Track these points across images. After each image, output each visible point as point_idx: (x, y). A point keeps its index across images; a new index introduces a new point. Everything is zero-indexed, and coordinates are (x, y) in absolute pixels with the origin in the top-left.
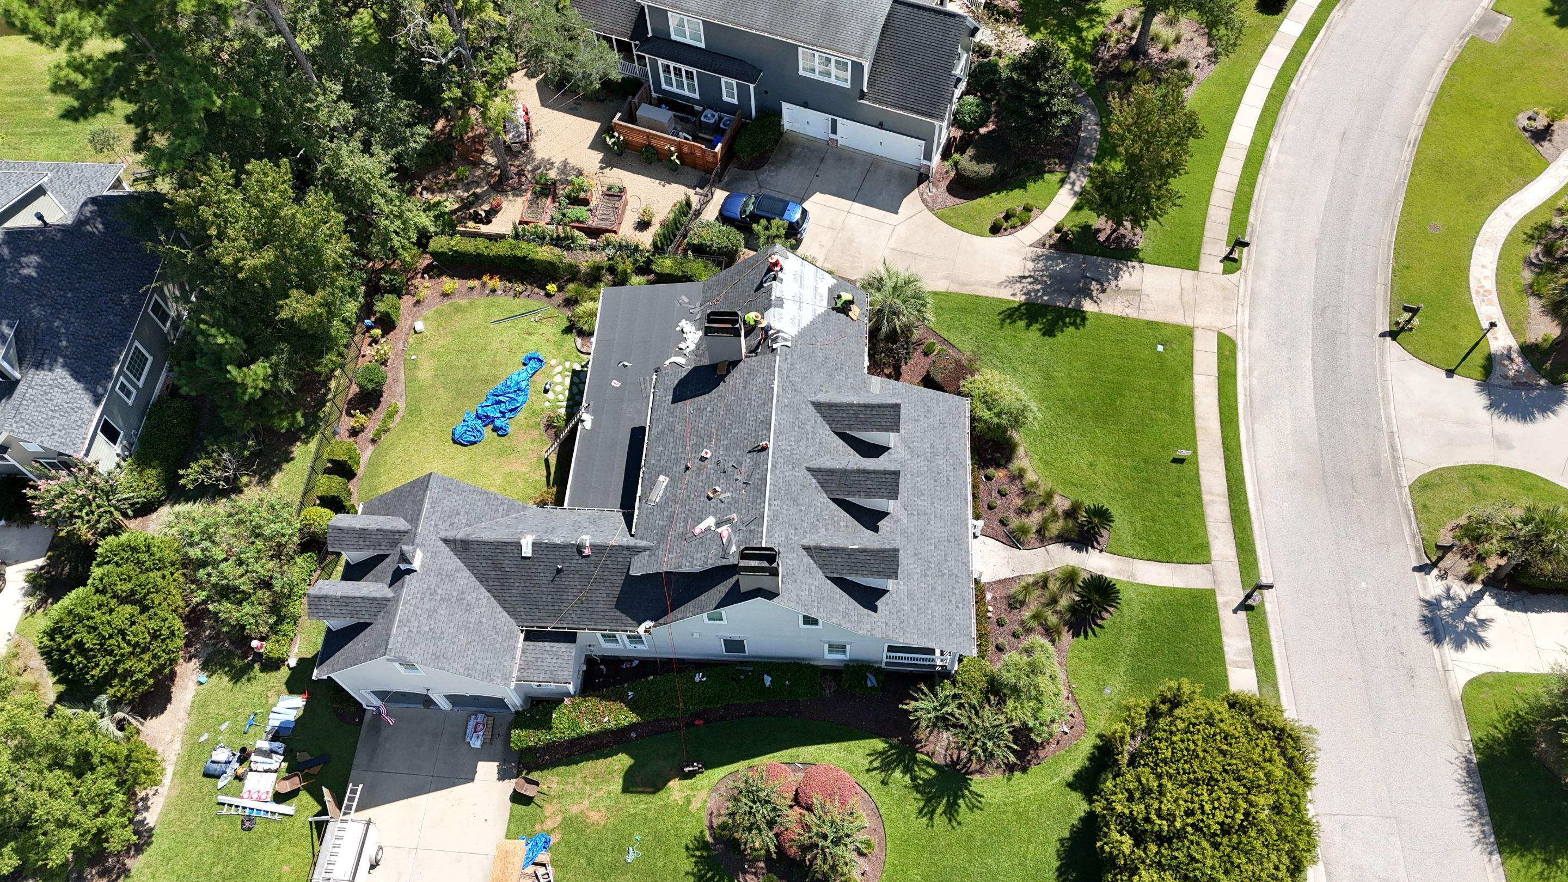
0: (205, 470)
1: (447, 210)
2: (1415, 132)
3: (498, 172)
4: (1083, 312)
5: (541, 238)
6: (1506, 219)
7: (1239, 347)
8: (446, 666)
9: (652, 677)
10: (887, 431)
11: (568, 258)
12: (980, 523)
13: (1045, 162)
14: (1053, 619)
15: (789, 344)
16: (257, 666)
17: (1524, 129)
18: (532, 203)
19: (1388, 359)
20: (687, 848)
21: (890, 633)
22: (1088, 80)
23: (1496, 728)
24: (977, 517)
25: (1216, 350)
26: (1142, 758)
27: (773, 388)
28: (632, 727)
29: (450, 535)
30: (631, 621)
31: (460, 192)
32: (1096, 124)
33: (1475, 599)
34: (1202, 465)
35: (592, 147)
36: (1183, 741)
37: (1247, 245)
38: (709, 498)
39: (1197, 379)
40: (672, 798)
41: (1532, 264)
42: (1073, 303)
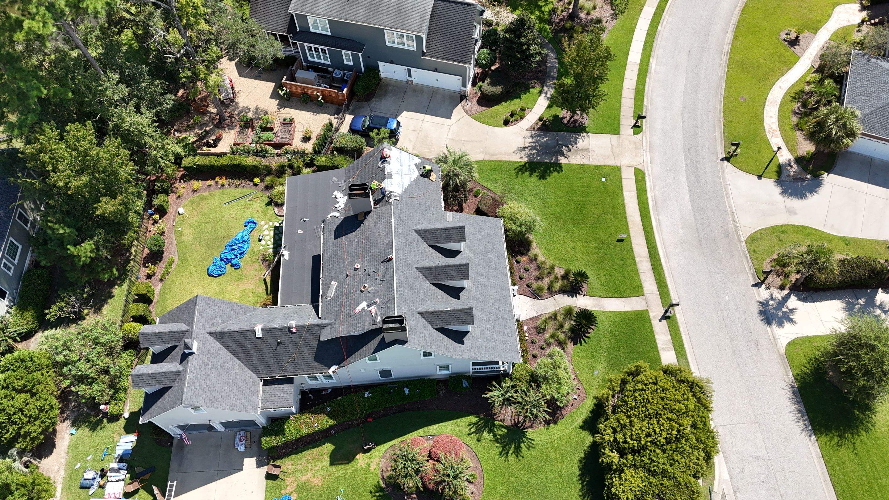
0: (61, 308)
1: (190, 142)
2: (727, 47)
3: (218, 117)
4: (560, 164)
5: (247, 152)
6: (780, 90)
7: (646, 174)
8: (219, 406)
9: (340, 398)
10: (459, 241)
11: (264, 162)
12: (516, 288)
13: (530, 82)
14: (562, 337)
15: (398, 198)
16: (105, 420)
17: (785, 40)
18: (240, 132)
19: (726, 172)
20: (371, 492)
21: (473, 355)
22: (548, 34)
23: (805, 367)
24: (514, 284)
25: (634, 177)
26: (619, 408)
27: (392, 225)
28: (331, 427)
29: (213, 330)
30: (324, 367)
31: (197, 131)
32: (555, 58)
33: (786, 299)
34: (634, 242)
35: (272, 97)
36: (640, 396)
37: (644, 117)
38: (362, 291)
39: (626, 194)
40: (359, 465)
41: (796, 113)
42: (554, 159)
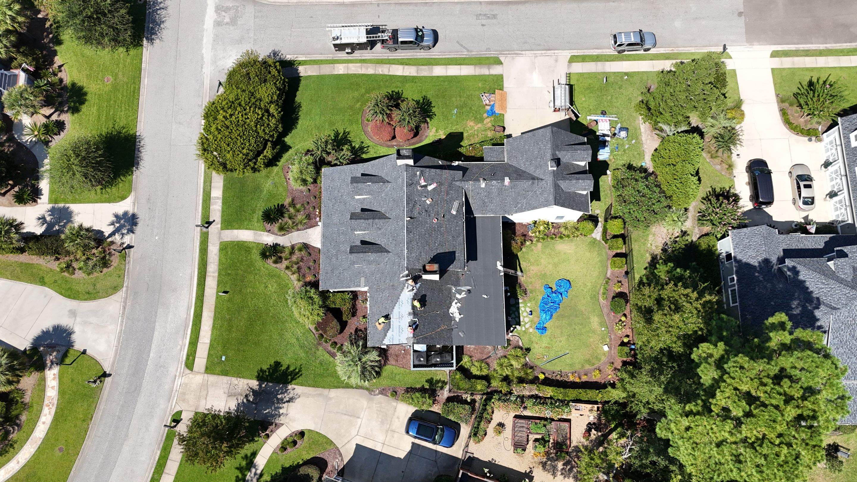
4: (258, 380)
14: (292, 210)
19: (111, 360)
20: (435, 115)
23: (122, 180)
25: (196, 359)
27: (407, 249)
29: (540, 183)
34: (215, 291)
37: (167, 426)
40: (444, 131)
41: (19, 426)
42: (263, 386)
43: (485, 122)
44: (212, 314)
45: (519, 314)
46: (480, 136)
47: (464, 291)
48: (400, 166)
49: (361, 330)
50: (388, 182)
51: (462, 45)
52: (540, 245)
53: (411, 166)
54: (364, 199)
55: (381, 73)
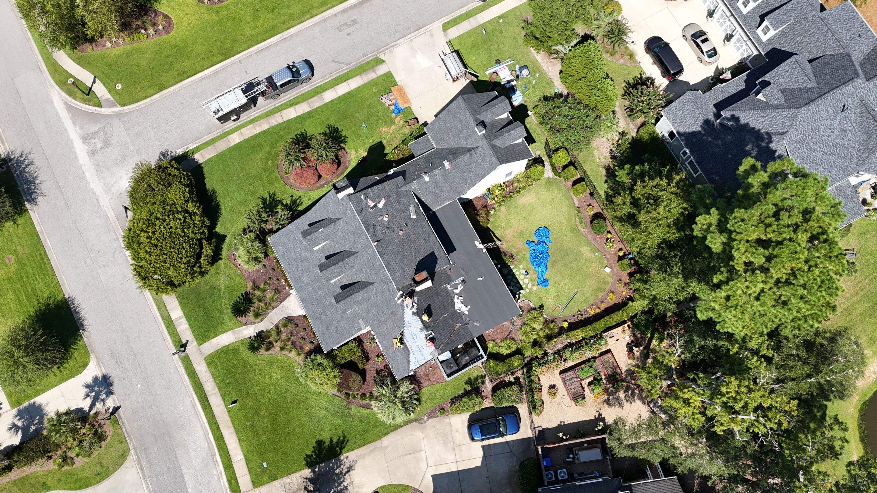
4: (309, 467)
14: (257, 293)
18: (616, 369)
20: (347, 138)
23: (75, 349)
25: (239, 480)
27: (389, 272)
29: (477, 151)
33: (93, 405)
34: (223, 406)
38: (387, 215)
40: (363, 149)
42: (317, 470)
43: (396, 122)
44: (232, 430)
45: (517, 279)
46: (399, 137)
47: (459, 284)
48: (342, 199)
49: (381, 370)
50: (338, 219)
51: (338, 62)
52: (503, 208)
53: (353, 194)
54: (323, 247)
55: (276, 123)
